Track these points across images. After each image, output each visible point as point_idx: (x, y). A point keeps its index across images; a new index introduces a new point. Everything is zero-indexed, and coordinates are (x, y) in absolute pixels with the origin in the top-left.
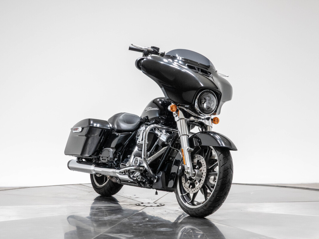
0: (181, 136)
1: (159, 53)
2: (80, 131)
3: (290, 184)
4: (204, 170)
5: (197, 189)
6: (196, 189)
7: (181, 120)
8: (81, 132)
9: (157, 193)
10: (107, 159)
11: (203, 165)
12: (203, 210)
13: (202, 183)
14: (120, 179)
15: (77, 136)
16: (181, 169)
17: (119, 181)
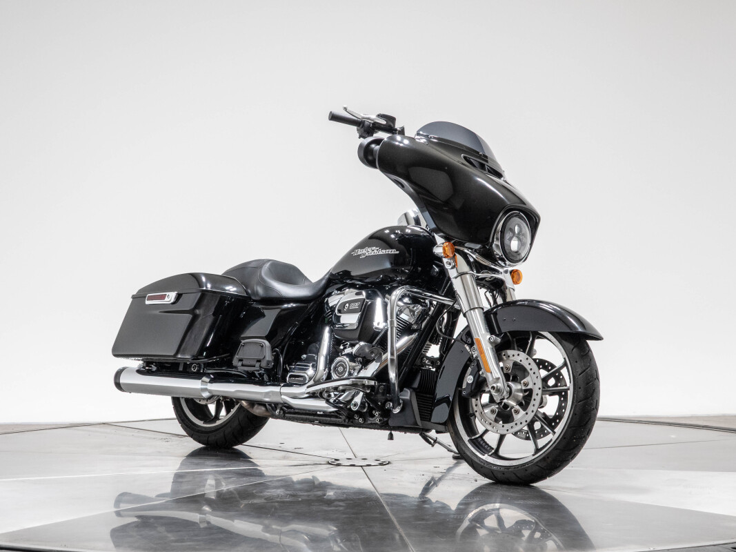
0: (469, 312)
1: (396, 130)
2: (172, 301)
3: (668, 418)
4: (535, 384)
5: (519, 424)
6: (516, 424)
7: (463, 276)
8: (173, 303)
9: (391, 437)
10: (257, 365)
11: (531, 372)
12: (537, 467)
13: (533, 411)
14: (281, 409)
15: (157, 312)
16: (473, 383)
17: (280, 412)
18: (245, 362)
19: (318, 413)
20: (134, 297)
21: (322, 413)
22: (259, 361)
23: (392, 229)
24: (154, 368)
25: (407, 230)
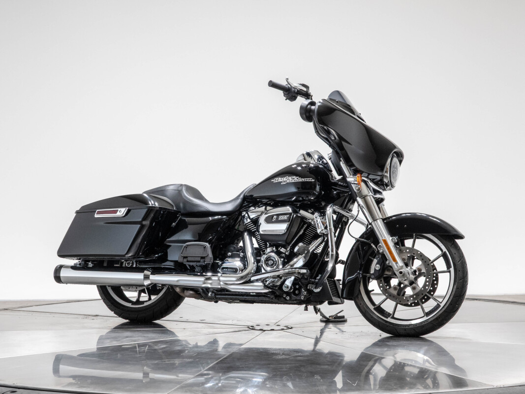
2: (121, 215)
8: (123, 217)
9: (306, 309)
10: (202, 260)
14: (213, 292)
15: (102, 223)
16: (379, 270)
17: (211, 295)
18: (189, 259)
19: (251, 294)
20: (77, 212)
21: (255, 294)
22: (202, 258)
23: (299, 164)
24: (90, 265)
25: (311, 165)
